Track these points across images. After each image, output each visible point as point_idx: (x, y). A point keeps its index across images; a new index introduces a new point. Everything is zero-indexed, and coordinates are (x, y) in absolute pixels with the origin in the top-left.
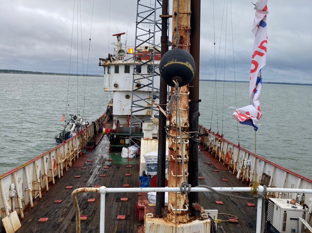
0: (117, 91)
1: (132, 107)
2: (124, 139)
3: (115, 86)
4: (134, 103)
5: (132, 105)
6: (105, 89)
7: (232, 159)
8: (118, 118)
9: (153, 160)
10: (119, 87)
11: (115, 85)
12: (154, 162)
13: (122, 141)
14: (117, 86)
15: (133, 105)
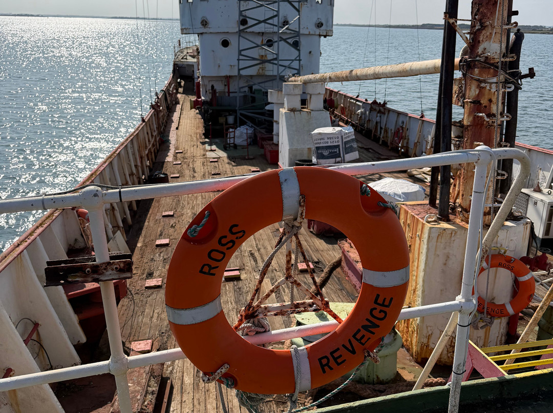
0: (206, 33)
1: (239, 60)
2: (226, 116)
3: (203, 25)
4: (243, 53)
5: (239, 57)
6: (184, 30)
7: (407, 138)
8: (209, 81)
9: (326, 140)
10: (209, 26)
11: (202, 22)
12: (328, 143)
13: (222, 120)
14: (206, 24)
15: (241, 57)
